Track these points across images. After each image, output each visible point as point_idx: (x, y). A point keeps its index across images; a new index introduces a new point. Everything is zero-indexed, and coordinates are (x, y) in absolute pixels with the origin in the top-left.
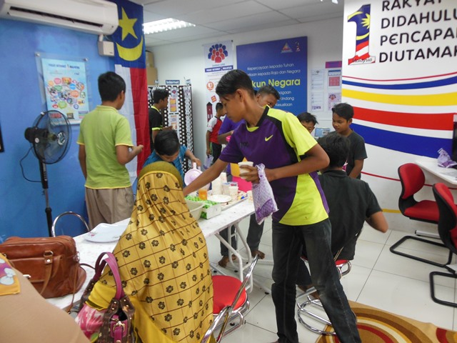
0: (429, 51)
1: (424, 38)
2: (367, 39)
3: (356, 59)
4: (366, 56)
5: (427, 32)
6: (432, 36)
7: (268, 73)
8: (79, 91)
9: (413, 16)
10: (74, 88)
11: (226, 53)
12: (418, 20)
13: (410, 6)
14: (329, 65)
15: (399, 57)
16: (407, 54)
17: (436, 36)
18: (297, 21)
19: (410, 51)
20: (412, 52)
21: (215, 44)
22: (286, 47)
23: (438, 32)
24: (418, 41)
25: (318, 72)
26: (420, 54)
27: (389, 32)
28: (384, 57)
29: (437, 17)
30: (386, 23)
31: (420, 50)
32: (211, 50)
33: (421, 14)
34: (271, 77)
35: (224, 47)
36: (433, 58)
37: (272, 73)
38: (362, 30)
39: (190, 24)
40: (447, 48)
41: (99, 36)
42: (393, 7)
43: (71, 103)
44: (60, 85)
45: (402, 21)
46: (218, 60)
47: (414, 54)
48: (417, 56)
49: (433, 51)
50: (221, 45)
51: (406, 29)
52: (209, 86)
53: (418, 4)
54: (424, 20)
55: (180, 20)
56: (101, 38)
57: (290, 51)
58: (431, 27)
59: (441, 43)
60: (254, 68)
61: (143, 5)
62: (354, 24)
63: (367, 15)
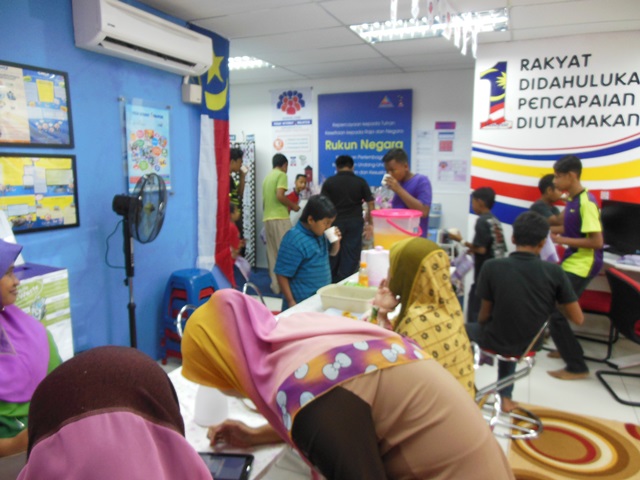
0: (573, 119)
1: (568, 104)
2: (502, 101)
3: (489, 123)
4: (501, 121)
5: (572, 98)
6: (577, 102)
7: (360, 132)
8: (161, 148)
9: (556, 79)
10: (156, 144)
11: (303, 103)
12: (561, 83)
13: (552, 68)
14: (440, 125)
15: (540, 123)
16: (548, 121)
17: (581, 102)
18: (402, 70)
19: (552, 118)
20: (554, 120)
21: (287, 91)
22: (386, 100)
23: (583, 99)
24: (561, 107)
25: (425, 133)
26: (563, 122)
27: (528, 94)
28: (522, 123)
29: (582, 82)
30: (524, 84)
31: (564, 118)
32: (281, 97)
33: (565, 78)
34: (365, 137)
35: (300, 96)
36: (577, 127)
37: (366, 132)
38: (498, 90)
39: (267, 64)
40: (593, 117)
41: (183, 77)
42: (534, 67)
43: (152, 164)
44: (143, 139)
45: (543, 83)
46: (291, 111)
47: (556, 122)
48: (560, 124)
49: (578, 119)
50: (295, 93)
51: (547, 92)
52: (277, 144)
53: (561, 66)
54: (568, 85)
55: (259, 58)
56: (186, 80)
57: (391, 105)
58: (576, 92)
59: (586, 111)
60: (342, 125)
61: (229, 39)
62: (487, 83)
63: (503, 73)
